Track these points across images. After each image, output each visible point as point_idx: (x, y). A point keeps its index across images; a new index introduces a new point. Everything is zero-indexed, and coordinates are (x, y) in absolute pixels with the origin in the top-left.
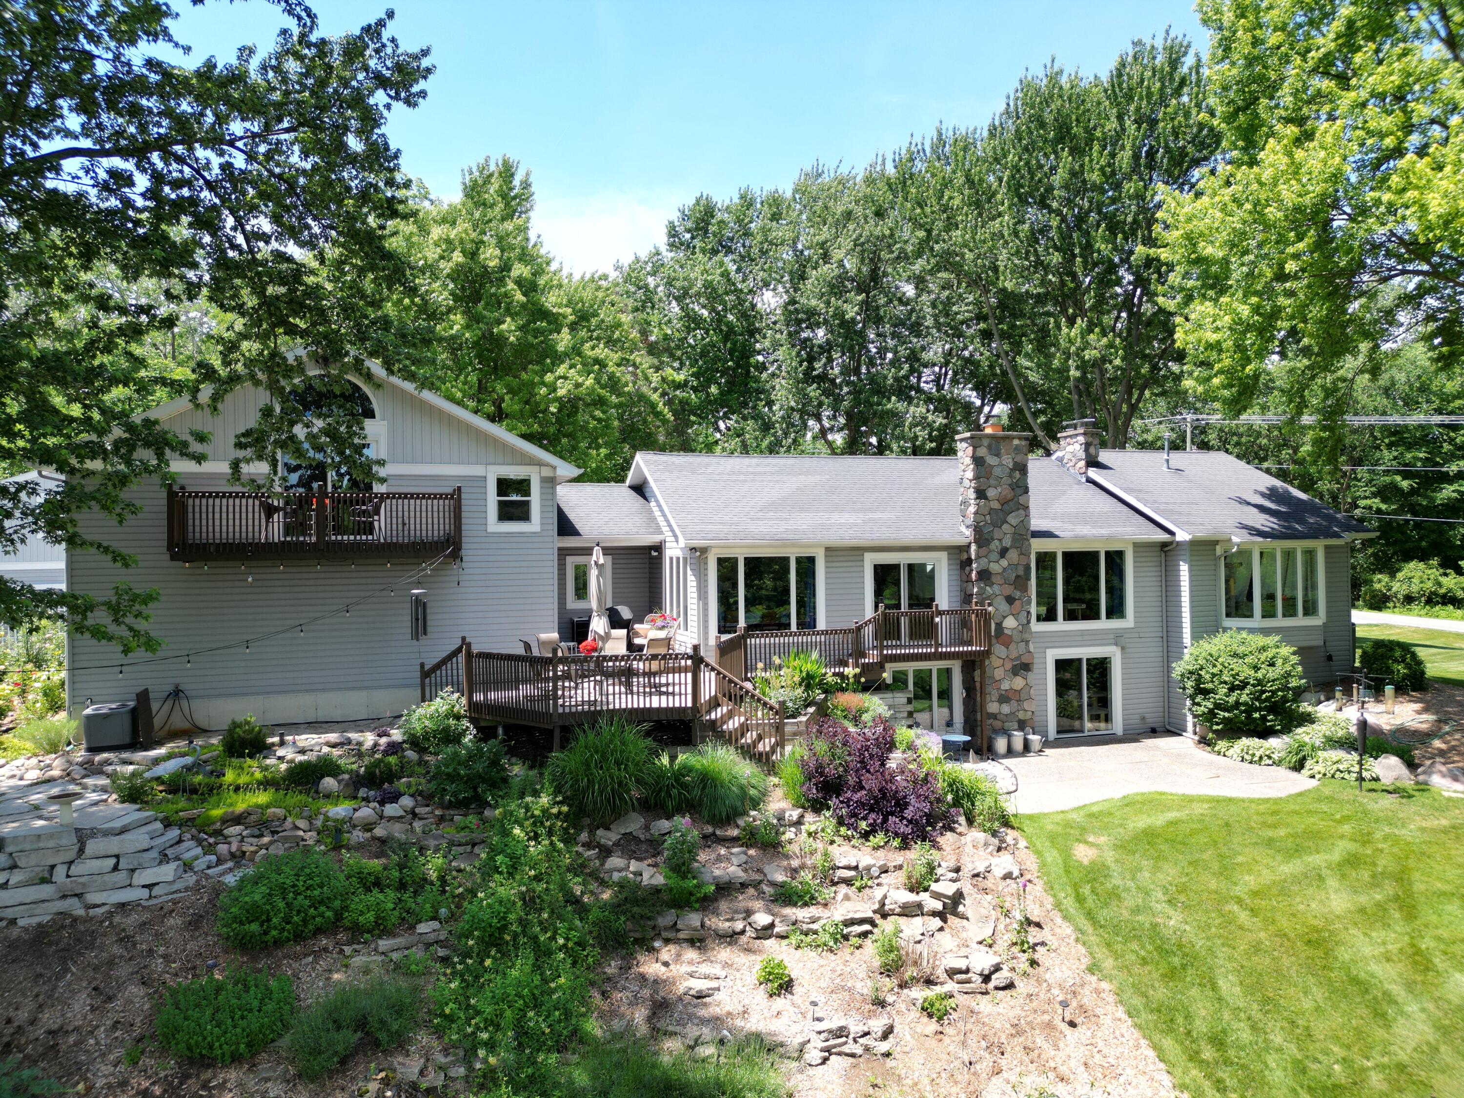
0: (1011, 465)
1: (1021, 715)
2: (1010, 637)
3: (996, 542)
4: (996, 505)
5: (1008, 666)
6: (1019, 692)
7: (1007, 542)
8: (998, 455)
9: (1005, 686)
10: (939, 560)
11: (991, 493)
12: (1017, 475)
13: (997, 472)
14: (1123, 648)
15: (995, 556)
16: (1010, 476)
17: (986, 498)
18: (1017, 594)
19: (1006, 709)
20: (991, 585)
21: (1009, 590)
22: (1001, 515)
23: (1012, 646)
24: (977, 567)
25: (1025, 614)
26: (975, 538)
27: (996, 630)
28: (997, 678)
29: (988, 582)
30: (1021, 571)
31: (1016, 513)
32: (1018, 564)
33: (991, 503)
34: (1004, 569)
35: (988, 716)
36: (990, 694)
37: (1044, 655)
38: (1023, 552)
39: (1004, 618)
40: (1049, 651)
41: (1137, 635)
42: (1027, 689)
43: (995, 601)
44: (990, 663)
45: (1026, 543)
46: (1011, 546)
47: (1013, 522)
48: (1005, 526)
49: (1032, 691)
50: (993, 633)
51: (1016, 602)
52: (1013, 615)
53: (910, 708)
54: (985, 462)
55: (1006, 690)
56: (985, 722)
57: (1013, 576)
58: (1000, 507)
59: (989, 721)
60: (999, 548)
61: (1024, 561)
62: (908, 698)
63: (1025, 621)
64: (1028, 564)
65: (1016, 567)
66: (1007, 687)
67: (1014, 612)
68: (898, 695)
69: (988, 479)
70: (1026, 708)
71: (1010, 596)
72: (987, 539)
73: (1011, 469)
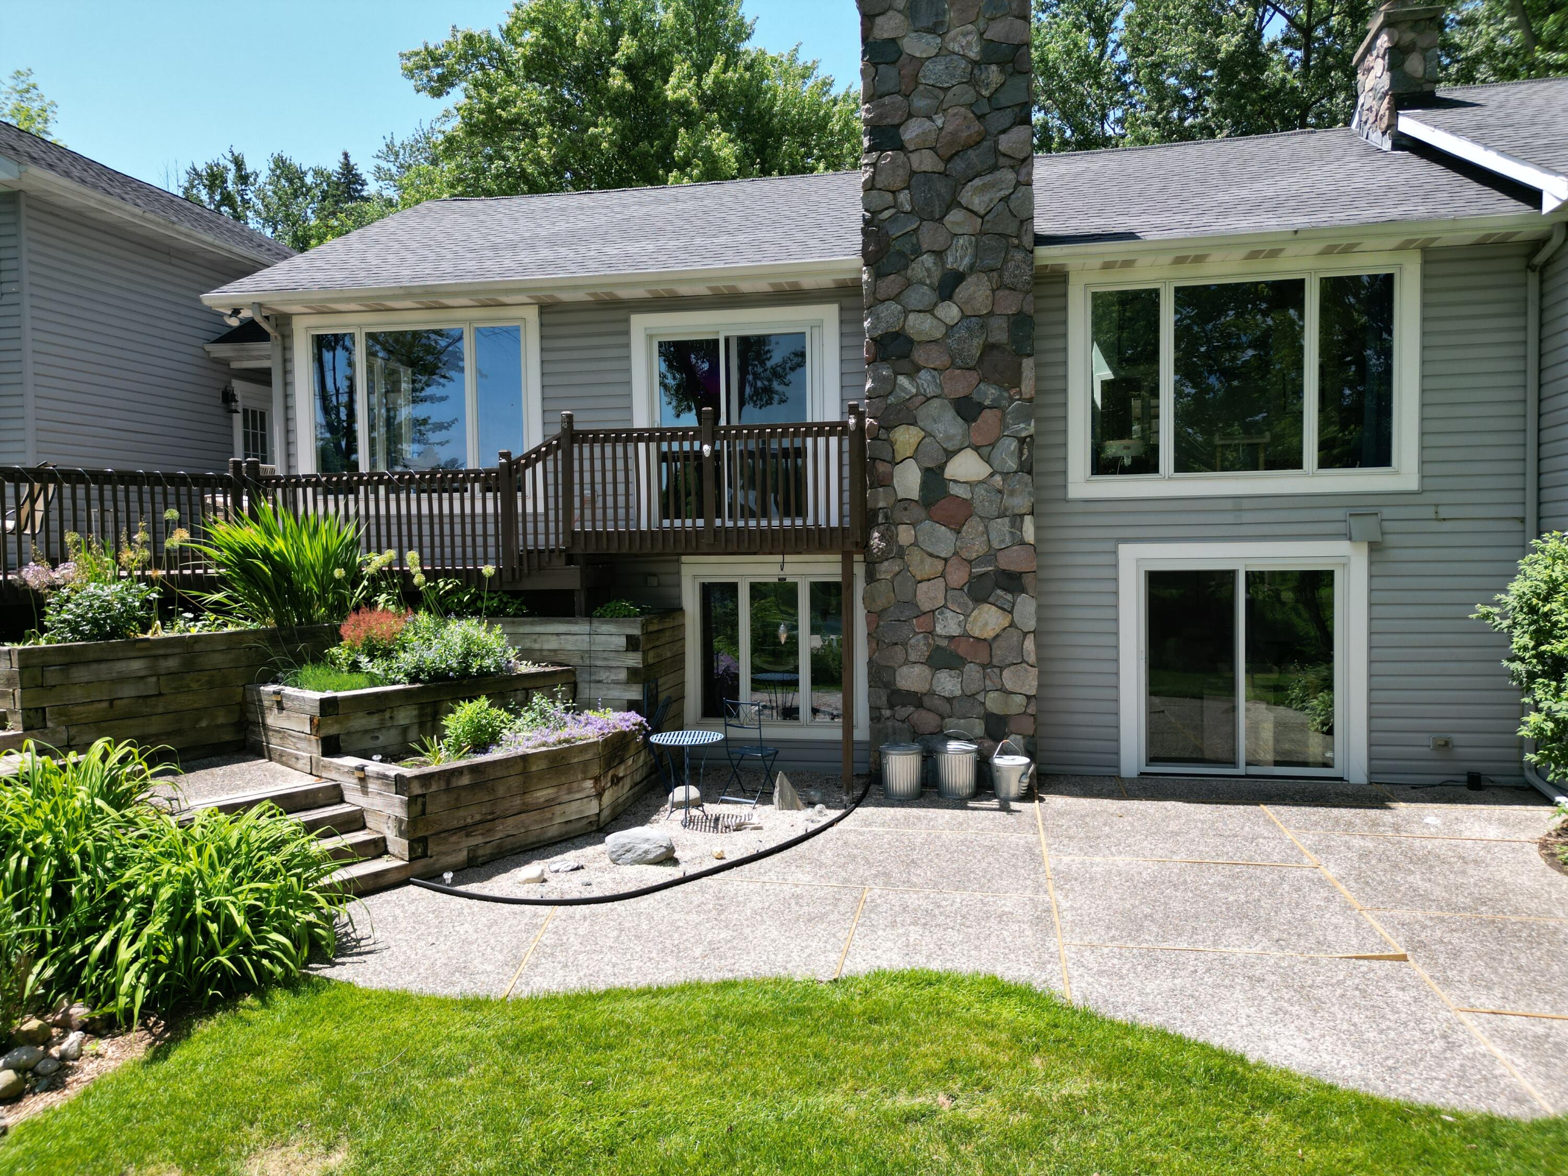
0: (974, 53)
1: (993, 702)
2: (967, 504)
3: (928, 260)
4: (925, 161)
5: (959, 576)
6: (989, 643)
7: (960, 257)
8: (935, 28)
9: (948, 625)
10: (818, 325)
11: (911, 132)
12: (994, 75)
13: (933, 73)
14: (1374, 548)
15: (921, 295)
16: (972, 81)
17: (900, 146)
18: (990, 393)
19: (948, 683)
20: (914, 371)
21: (961, 383)
22: (942, 187)
23: (973, 528)
24: (873, 327)
25: (1014, 445)
26: (865, 253)
27: (924, 485)
28: (926, 606)
29: (904, 364)
30: (999, 333)
31: (988, 178)
32: (991, 314)
33: (914, 157)
34: (950, 329)
35: (898, 698)
36: (905, 644)
37: (1107, 559)
38: (1007, 279)
39: (950, 454)
40: (1123, 549)
41: (1430, 512)
42: (1015, 636)
43: (921, 413)
44: (906, 568)
45: (1019, 256)
46: (972, 268)
47: (978, 202)
48: (955, 216)
49: (1029, 644)
50: (915, 494)
51: (987, 413)
52: (976, 449)
53: (634, 660)
54: (900, 53)
55: (951, 638)
56: (887, 713)
57: (975, 347)
58: (940, 167)
59: (902, 712)
60: (937, 275)
61: (1010, 304)
62: (629, 637)
63: (1012, 464)
64: (1020, 313)
65: (984, 320)
66: (954, 630)
67: (979, 441)
68: (605, 628)
69: (907, 96)
70: (1009, 686)
71: (967, 398)
72: (901, 254)
73: (974, 63)
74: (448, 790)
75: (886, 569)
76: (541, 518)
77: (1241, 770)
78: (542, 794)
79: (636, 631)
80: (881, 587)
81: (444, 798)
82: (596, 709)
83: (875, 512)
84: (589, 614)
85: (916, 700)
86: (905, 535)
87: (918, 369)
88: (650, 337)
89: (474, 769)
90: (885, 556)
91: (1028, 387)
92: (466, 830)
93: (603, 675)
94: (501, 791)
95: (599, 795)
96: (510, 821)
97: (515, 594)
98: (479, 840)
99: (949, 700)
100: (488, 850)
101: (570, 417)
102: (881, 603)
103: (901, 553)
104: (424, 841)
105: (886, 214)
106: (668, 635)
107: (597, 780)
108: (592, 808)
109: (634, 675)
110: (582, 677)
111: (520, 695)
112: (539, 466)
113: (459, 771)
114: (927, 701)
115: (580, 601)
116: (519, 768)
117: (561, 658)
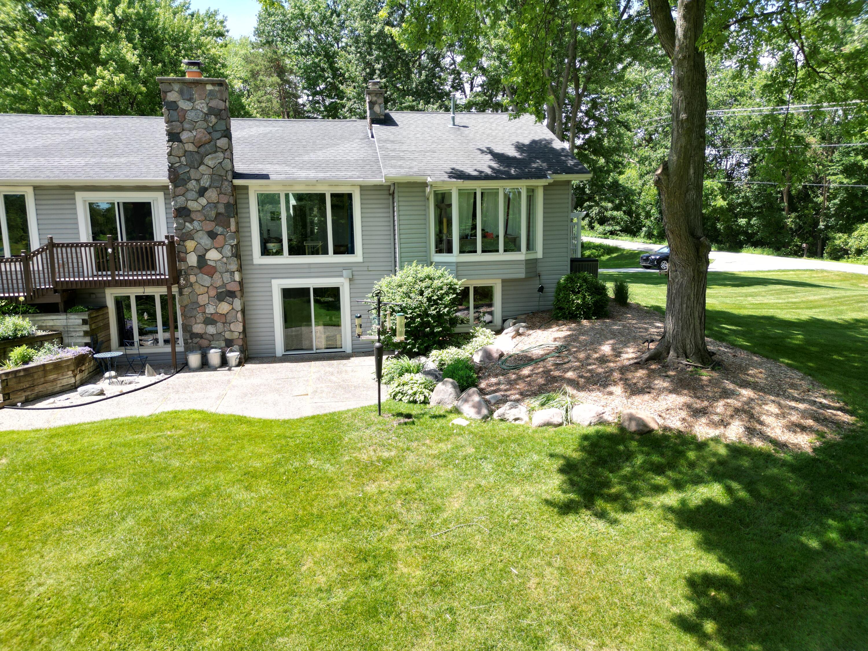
0: (205, 110)
1: (228, 335)
2: (214, 268)
3: (194, 182)
4: (190, 147)
5: (213, 293)
6: (225, 315)
7: (205, 182)
8: (190, 100)
9: (210, 310)
10: (156, 199)
11: (184, 136)
12: (213, 119)
13: (191, 115)
14: (351, 280)
15: (192, 195)
16: (205, 120)
17: (180, 141)
18: (220, 230)
19: (211, 330)
20: (192, 221)
21: (210, 226)
22: (197, 157)
23: (217, 276)
24: (175, 205)
25: (230, 247)
26: (169, 178)
27: (198, 261)
28: (202, 303)
29: (188, 218)
30: (221, 209)
31: (214, 155)
32: (218, 202)
33: (186, 145)
34: (204, 207)
35: (194, 335)
36: (195, 317)
37: (268, 285)
38: (223, 191)
39: (207, 250)
40: (273, 281)
41: (366, 269)
42: (234, 313)
43: (195, 236)
44: (193, 290)
45: (226, 183)
46: (210, 186)
47: (211, 163)
48: (202, 168)
49: (239, 315)
50: (195, 264)
51: (219, 237)
52: (216, 249)
53: (86, 328)
54: (178, 107)
55: (212, 314)
56: (190, 341)
57: (213, 214)
58: (196, 150)
59: (195, 340)
60: (197, 188)
61: (224, 199)
62: (83, 320)
63: (229, 254)
64: (228, 203)
65: (216, 205)
66: (213, 311)
67: (217, 246)
68: (73, 317)
69: (182, 123)
70: (233, 329)
71: (212, 231)
72: (183, 179)
73: (206, 114)
74: (16, 377)
75: (186, 291)
76: (41, 272)
77: (314, 351)
78: (52, 377)
79: (86, 317)
80: (185, 297)
81: (14, 380)
82: (71, 346)
83: (181, 271)
84: (65, 311)
85: (200, 336)
86: (193, 279)
87: (193, 220)
88: (85, 201)
89: (25, 370)
90: (185, 286)
91: (233, 228)
92: (24, 390)
93: (73, 334)
94: (36, 376)
95: (75, 376)
96: (40, 386)
97: (33, 305)
98: (29, 393)
99: (212, 335)
100: (33, 396)
101: (51, 238)
102: (185, 303)
103: (191, 285)
104: (8, 394)
105: (177, 165)
106: (100, 318)
107: (73, 371)
108: (72, 381)
109: (86, 333)
110: (64, 335)
111: (39, 343)
112: (39, 256)
113: (19, 371)
114: (204, 336)
115: (61, 307)
116: (42, 369)
117: (55, 328)
